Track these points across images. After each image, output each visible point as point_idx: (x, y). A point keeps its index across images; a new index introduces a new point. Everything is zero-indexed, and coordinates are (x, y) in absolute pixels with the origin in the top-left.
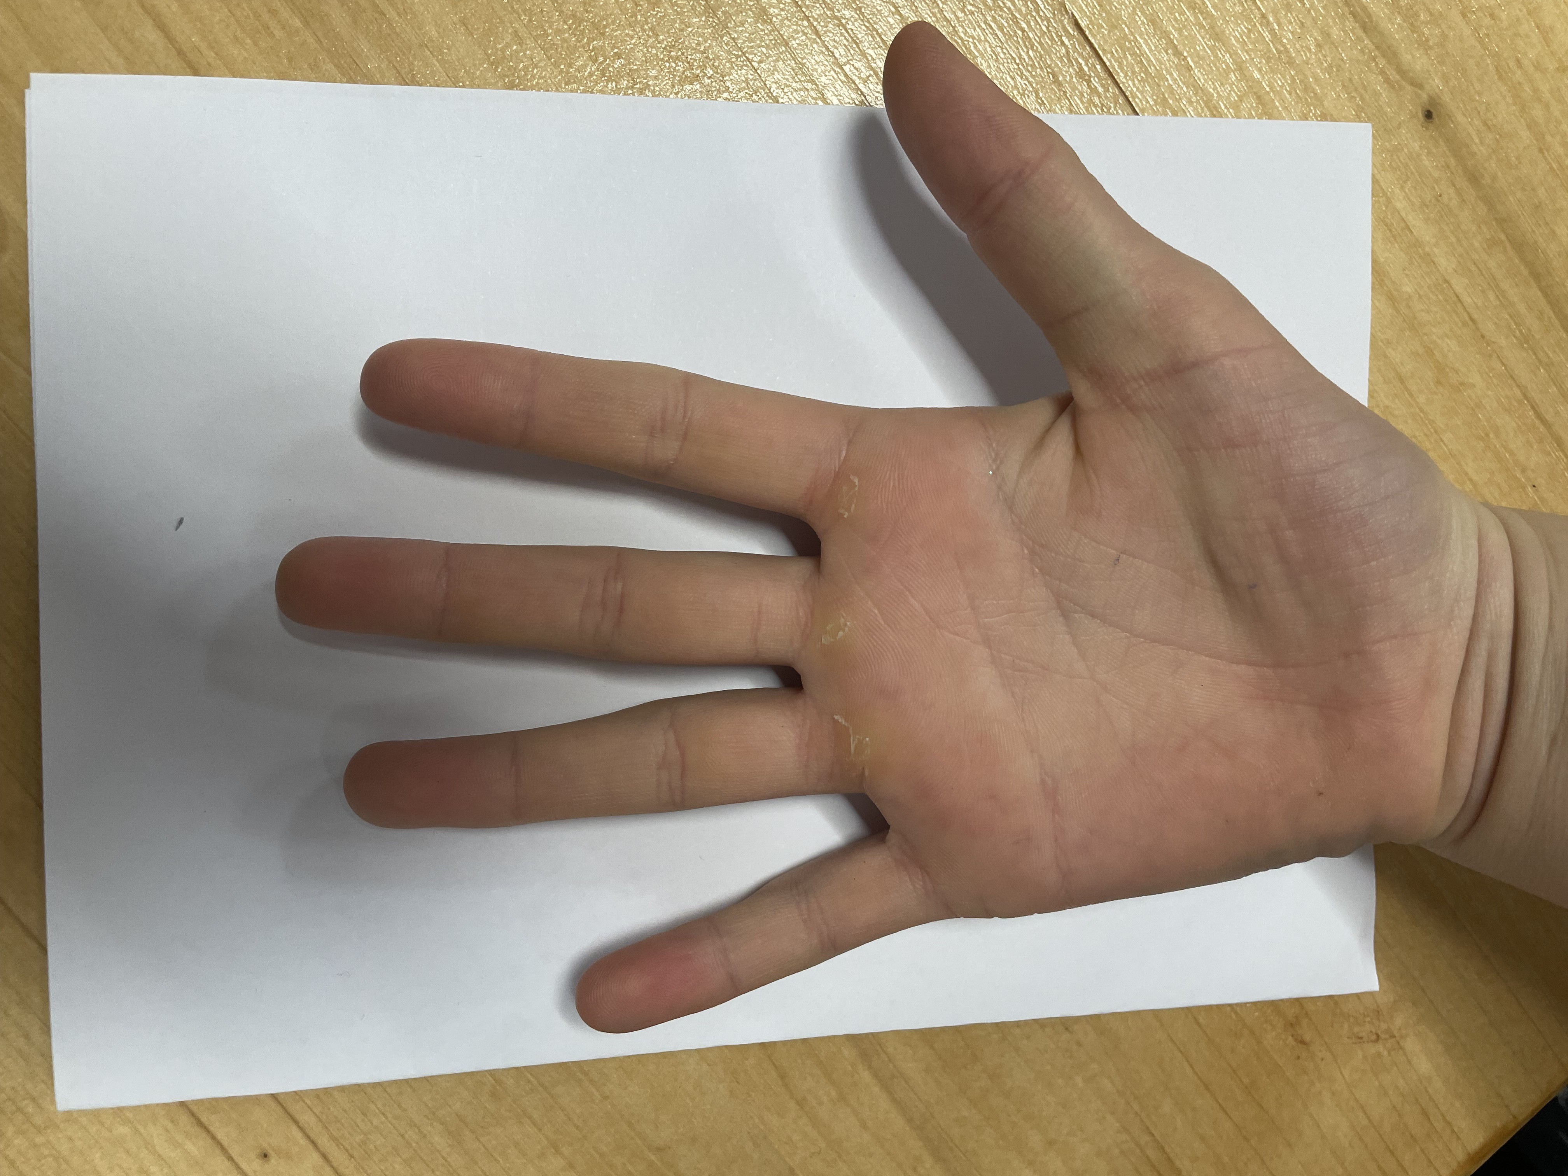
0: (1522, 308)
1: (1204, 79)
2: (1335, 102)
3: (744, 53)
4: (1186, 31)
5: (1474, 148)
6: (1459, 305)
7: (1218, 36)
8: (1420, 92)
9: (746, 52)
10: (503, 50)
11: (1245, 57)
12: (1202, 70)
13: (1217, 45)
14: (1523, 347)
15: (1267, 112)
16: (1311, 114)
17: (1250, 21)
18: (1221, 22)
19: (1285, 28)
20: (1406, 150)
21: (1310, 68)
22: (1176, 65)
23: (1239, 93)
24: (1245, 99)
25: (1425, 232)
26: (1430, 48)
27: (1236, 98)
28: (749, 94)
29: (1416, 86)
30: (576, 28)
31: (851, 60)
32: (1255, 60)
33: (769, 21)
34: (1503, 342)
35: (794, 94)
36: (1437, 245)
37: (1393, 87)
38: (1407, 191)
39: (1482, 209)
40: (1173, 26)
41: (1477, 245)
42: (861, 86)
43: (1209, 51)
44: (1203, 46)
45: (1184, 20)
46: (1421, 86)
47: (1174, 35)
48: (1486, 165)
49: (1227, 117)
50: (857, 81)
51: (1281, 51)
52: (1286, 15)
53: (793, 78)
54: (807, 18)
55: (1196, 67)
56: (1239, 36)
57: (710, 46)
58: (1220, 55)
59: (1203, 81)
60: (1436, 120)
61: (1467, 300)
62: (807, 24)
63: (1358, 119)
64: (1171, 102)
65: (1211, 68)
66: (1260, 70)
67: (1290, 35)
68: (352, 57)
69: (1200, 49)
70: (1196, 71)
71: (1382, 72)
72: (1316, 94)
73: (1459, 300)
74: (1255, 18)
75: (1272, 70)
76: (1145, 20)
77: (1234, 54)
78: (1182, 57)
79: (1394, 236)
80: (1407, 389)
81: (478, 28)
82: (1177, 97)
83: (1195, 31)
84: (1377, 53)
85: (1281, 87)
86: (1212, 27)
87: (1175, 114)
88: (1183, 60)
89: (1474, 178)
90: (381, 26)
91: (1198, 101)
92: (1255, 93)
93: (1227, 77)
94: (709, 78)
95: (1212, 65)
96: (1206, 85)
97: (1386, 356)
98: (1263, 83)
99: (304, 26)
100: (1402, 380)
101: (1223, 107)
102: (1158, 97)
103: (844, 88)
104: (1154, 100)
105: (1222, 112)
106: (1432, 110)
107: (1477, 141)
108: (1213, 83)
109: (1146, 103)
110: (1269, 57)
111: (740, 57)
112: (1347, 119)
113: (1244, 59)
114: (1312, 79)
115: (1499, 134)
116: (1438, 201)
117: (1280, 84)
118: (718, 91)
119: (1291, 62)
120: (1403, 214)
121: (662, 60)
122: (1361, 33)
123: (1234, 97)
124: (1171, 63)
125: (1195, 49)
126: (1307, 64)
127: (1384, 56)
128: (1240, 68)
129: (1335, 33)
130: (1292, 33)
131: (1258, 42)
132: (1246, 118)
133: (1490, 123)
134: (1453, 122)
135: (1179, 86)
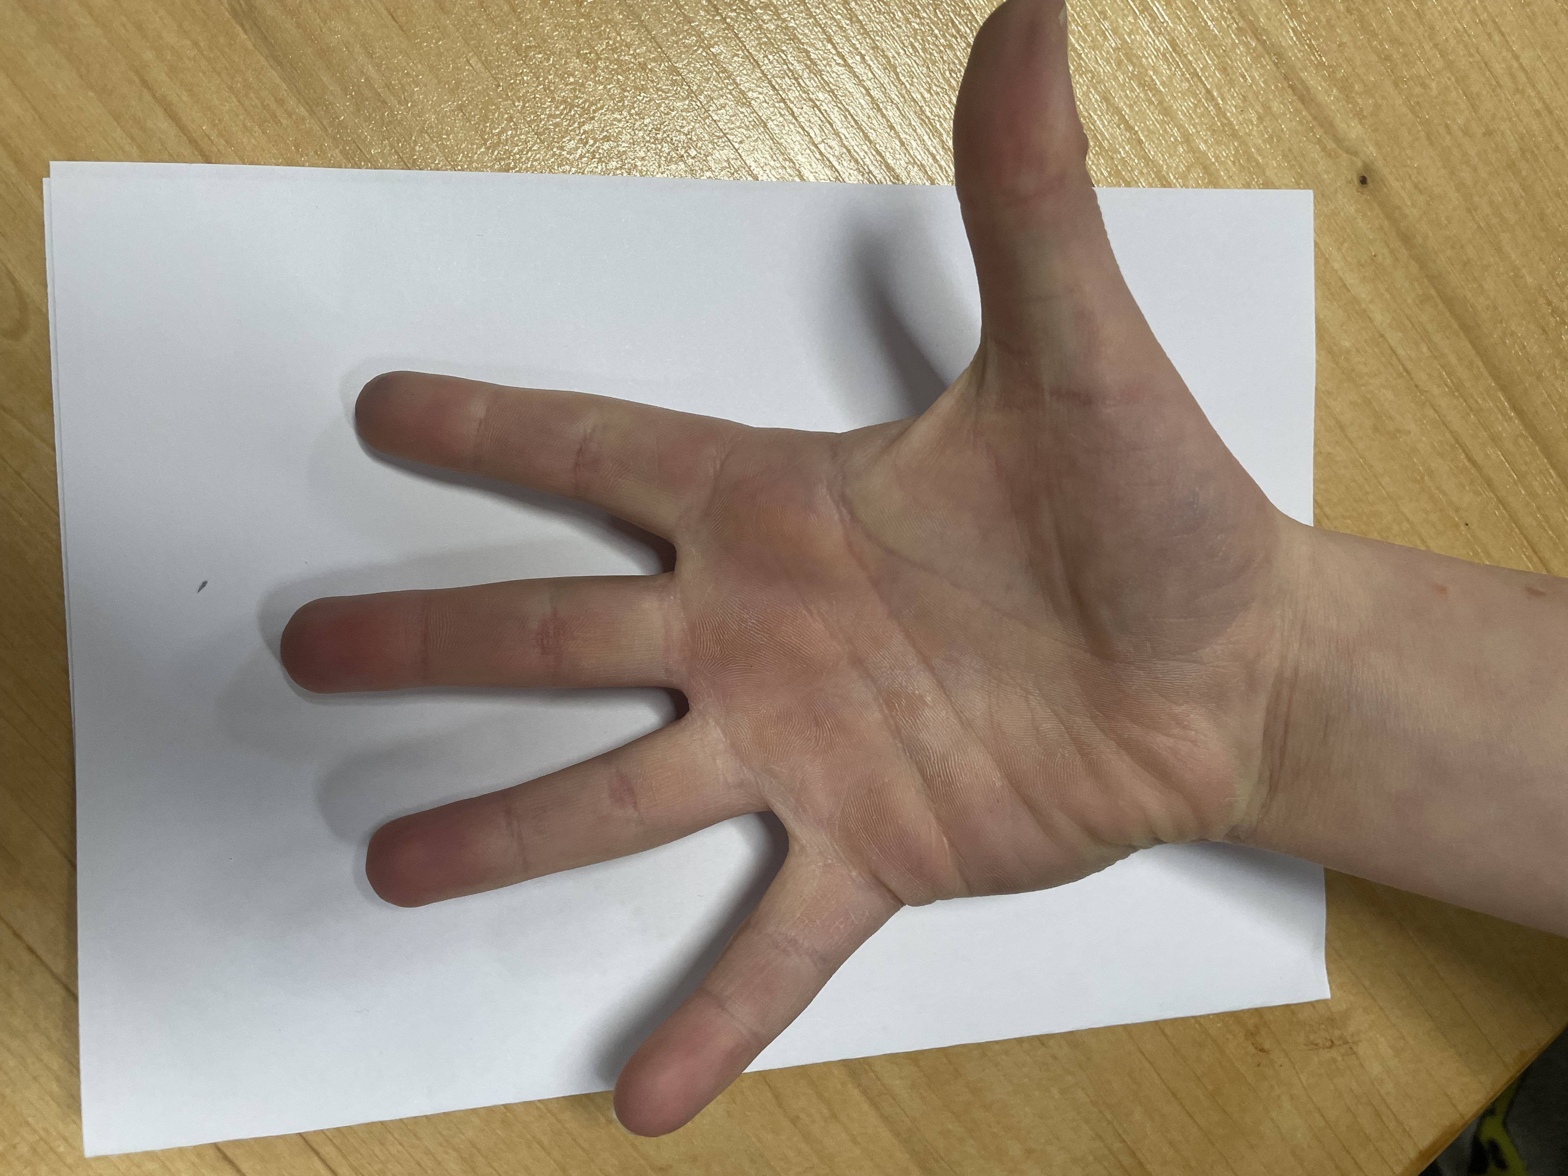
0: (1453, 359)
1: (1155, 152)
2: (1276, 170)
3: (725, 135)
4: (1137, 107)
5: (1407, 211)
6: (1394, 358)
7: (1166, 111)
8: (1354, 159)
9: (727, 133)
10: (499, 134)
11: (1192, 130)
12: (1152, 143)
13: (1166, 119)
14: (1454, 395)
15: (1214, 182)
16: (1254, 183)
17: (1195, 96)
18: (1169, 98)
19: (1229, 103)
20: (1342, 214)
21: (1252, 139)
22: (1128, 140)
23: (1186, 164)
24: (1192, 169)
25: (1362, 292)
26: (1365, 117)
27: (1184, 169)
28: (731, 173)
29: (1351, 154)
30: (567, 114)
31: (825, 139)
32: (1201, 133)
33: (748, 104)
34: (1436, 391)
35: (773, 172)
36: (1372, 301)
37: (1330, 155)
38: (1344, 251)
39: (1414, 267)
40: (1125, 103)
41: (1409, 301)
42: (836, 164)
43: (1158, 126)
44: (1152, 120)
45: (1134, 97)
46: (1356, 154)
47: (1125, 111)
48: (1417, 226)
49: (1175, 186)
50: (831, 159)
51: (1225, 124)
52: (1229, 90)
53: (772, 157)
54: (783, 100)
55: (1146, 141)
56: (1185, 111)
57: (693, 129)
58: (1169, 130)
59: (1152, 153)
60: (1370, 184)
61: (1401, 352)
62: (784, 106)
63: (1297, 186)
64: (1124, 173)
65: (1160, 140)
66: (1206, 142)
67: (1234, 109)
68: (355, 143)
69: (1150, 124)
70: (1147, 144)
71: (1319, 141)
72: (1258, 163)
73: (1394, 352)
74: (1200, 93)
75: (1218, 143)
76: (1098, 98)
77: (1180, 127)
78: (1133, 132)
79: (1332, 294)
80: (1346, 436)
81: (474, 116)
82: (1129, 168)
83: (1144, 106)
84: (1314, 123)
85: (1226, 158)
86: (1161, 103)
87: (1128, 184)
88: (1135, 134)
89: (1406, 239)
90: (383, 114)
91: (1148, 173)
92: (1202, 164)
93: (1176, 150)
94: (693, 158)
95: (1161, 138)
96: (1156, 157)
97: (1327, 407)
98: (1209, 154)
99: (310, 114)
100: (1342, 428)
101: (1172, 177)
102: (1112, 169)
103: (819, 166)
104: (1107, 171)
105: (1171, 182)
106: (1365, 175)
107: (1409, 203)
108: (1163, 155)
109: (1101, 174)
110: (1214, 130)
111: (721, 138)
112: (1287, 187)
113: (1191, 132)
114: (1255, 149)
115: (1430, 196)
116: (1372, 260)
117: (1225, 155)
118: (702, 170)
119: (1235, 135)
120: (1340, 273)
121: (647, 142)
122: (1300, 106)
123: (1182, 168)
124: (1123, 137)
125: (1145, 124)
126: (1250, 136)
127: (1322, 126)
128: (1187, 139)
129: (1276, 106)
130: (1235, 107)
131: (1203, 115)
132: (1193, 187)
133: (1421, 187)
134: (1385, 186)
135: (1131, 158)
